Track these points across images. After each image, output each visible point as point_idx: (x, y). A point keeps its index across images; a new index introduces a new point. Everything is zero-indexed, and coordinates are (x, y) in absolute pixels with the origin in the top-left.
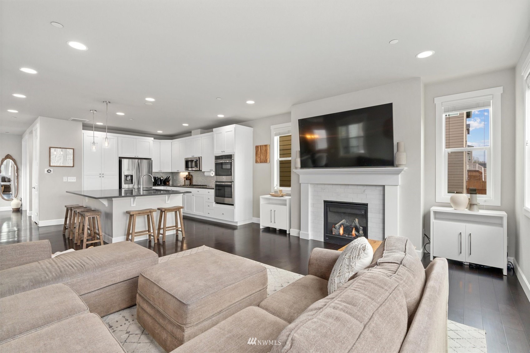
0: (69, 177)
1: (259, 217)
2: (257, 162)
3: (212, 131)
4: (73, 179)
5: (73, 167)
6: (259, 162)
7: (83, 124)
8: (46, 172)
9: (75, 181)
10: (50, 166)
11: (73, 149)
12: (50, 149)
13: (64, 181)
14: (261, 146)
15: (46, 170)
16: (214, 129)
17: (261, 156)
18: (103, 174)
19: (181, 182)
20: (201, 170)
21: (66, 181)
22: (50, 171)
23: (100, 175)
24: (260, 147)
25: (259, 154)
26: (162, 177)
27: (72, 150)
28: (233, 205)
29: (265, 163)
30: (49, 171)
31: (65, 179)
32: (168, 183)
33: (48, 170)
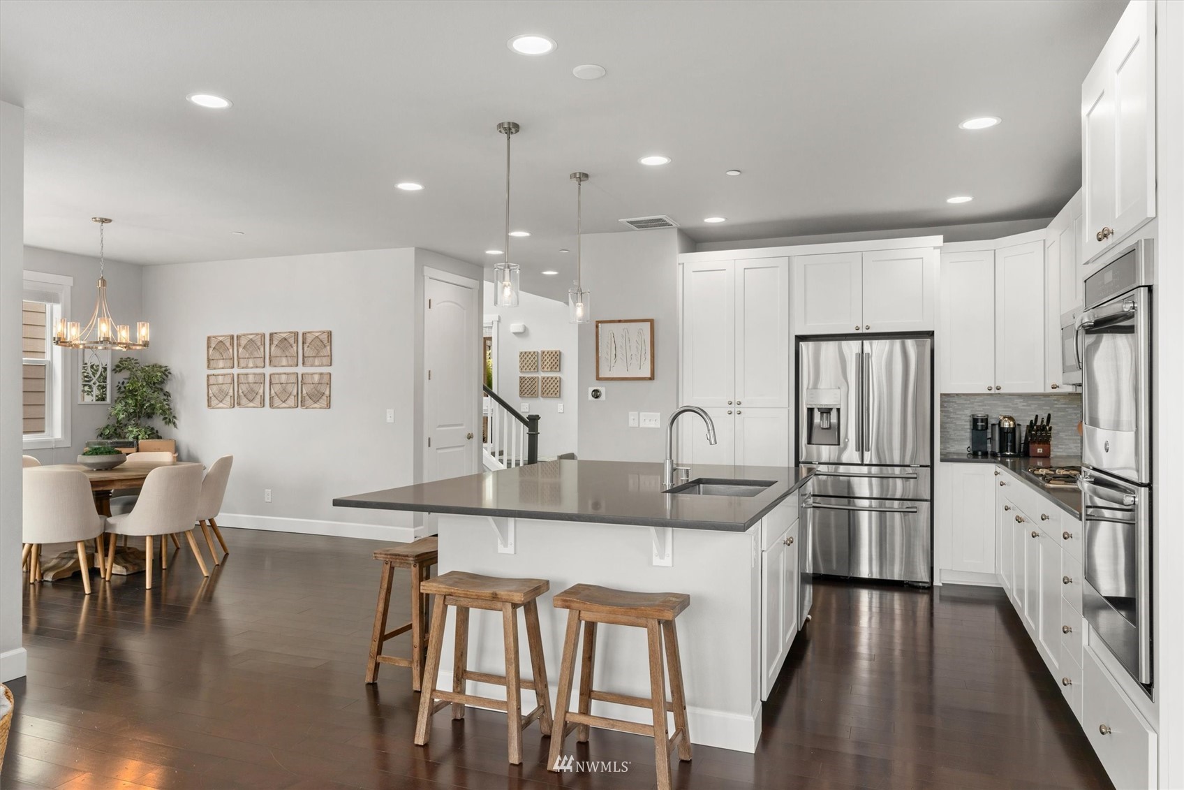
0: (641, 414)
4: (651, 421)
5: (652, 378)
8: (590, 397)
9: (657, 425)
10: (598, 379)
11: (652, 322)
13: (632, 423)
15: (589, 390)
18: (739, 404)
21: (635, 424)
22: (599, 395)
23: (731, 408)
27: (649, 325)
30: (596, 394)
31: (633, 419)
32: (1039, 450)
33: (596, 391)
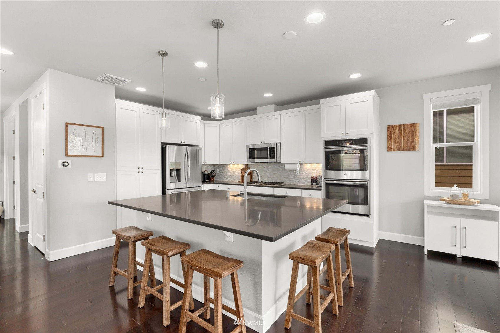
0: (95, 174)
1: (422, 235)
2: (389, 149)
3: (319, 103)
4: (101, 177)
5: (102, 156)
6: (396, 149)
7: (116, 89)
8: (60, 166)
9: (105, 179)
10: (67, 155)
11: (103, 128)
12: (67, 126)
13: (89, 180)
14: (400, 126)
15: (60, 162)
16: (321, 101)
17: (401, 140)
18: (142, 168)
19: (231, 177)
20: (281, 162)
21: (92, 180)
22: (67, 164)
23: (139, 170)
24: (397, 128)
25: (395, 138)
26: (207, 171)
27: (101, 129)
28: (367, 216)
29: (411, 150)
30: (65, 164)
31: (90, 177)
32: (213, 179)
33: (64, 162)
